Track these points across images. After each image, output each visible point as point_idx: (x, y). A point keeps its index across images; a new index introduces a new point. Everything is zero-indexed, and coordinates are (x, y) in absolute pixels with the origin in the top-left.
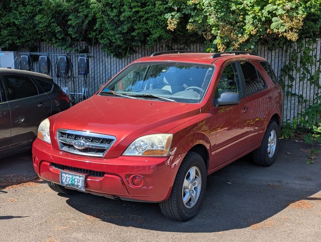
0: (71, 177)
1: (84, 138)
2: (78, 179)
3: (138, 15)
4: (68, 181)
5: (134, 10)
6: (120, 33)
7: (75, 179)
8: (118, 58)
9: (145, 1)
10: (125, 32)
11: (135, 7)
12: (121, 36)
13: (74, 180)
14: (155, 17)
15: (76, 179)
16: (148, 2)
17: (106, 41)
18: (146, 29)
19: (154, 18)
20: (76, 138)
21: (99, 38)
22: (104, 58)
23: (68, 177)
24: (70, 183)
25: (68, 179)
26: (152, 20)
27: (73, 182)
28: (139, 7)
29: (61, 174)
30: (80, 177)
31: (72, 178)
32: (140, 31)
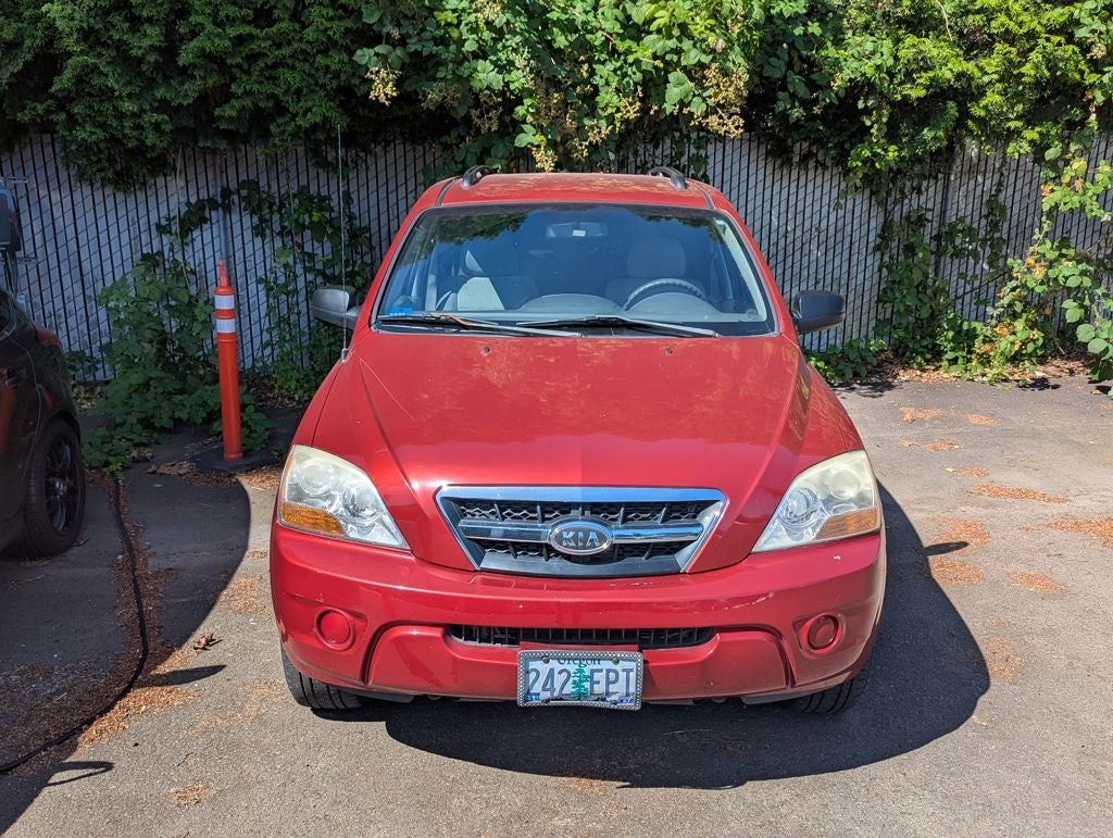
0: (572, 667)
1: (587, 513)
2: (608, 671)
3: (246, 51)
4: (557, 686)
5: (232, 32)
6: (163, 107)
7: (593, 671)
8: (119, 190)
9: (264, 4)
10: (185, 104)
11: (231, 21)
12: (166, 117)
13: (592, 677)
14: (301, 58)
15: (601, 671)
16: (276, 8)
17: (93, 133)
18: (273, 96)
19: (300, 60)
20: (547, 516)
21: (56, 123)
22: (43, 193)
23: (556, 672)
24: (569, 689)
25: (559, 679)
26: (293, 68)
27: (587, 685)
28: (249, 23)
29: (526, 665)
30: (617, 662)
31: (580, 671)
32: (248, 102)
